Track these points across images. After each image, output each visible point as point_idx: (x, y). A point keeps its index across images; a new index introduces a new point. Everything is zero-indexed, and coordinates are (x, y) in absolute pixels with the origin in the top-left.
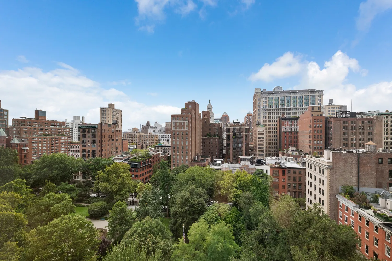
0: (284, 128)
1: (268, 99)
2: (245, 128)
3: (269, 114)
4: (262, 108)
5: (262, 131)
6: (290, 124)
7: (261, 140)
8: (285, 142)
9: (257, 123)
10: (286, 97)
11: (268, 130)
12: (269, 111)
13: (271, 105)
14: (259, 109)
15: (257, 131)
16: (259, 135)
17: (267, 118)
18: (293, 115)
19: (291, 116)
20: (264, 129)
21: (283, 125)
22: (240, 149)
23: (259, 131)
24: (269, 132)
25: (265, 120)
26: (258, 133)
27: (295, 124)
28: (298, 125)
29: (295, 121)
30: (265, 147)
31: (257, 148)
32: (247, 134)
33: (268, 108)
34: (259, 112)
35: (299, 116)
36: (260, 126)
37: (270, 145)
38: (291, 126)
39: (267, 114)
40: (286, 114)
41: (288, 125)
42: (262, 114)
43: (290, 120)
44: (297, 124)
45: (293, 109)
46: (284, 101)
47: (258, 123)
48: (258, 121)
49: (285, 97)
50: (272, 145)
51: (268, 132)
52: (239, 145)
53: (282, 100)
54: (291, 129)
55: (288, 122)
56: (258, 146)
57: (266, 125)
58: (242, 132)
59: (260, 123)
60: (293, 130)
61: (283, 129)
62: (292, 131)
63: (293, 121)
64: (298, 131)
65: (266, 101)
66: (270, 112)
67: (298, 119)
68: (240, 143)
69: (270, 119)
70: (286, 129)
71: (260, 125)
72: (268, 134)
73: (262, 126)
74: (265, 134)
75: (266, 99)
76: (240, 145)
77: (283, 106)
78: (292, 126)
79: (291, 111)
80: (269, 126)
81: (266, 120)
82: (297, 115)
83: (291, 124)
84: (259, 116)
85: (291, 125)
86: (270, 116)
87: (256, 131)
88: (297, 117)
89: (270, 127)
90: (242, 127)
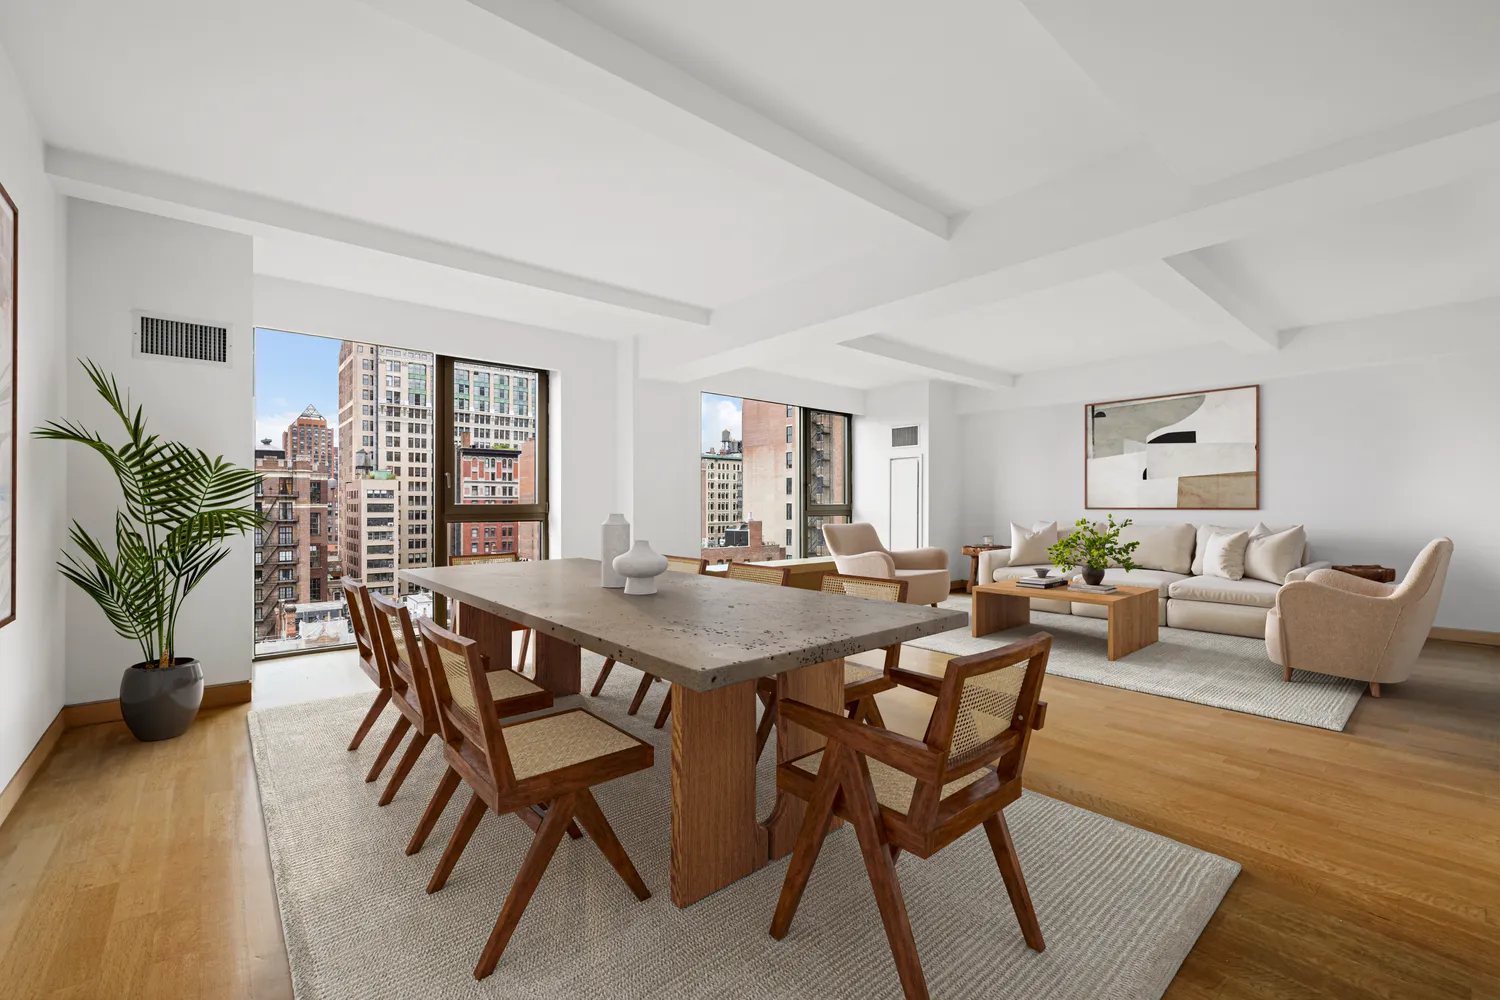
0: (470, 485)
1: (405, 371)
2: (313, 483)
3: (411, 430)
4: (383, 400)
5: (384, 496)
6: (491, 470)
7: (377, 533)
8: (472, 533)
9: (358, 460)
10: (476, 373)
11: (406, 493)
12: (411, 415)
13: (417, 396)
14: (369, 403)
15: (363, 495)
16: (369, 510)
17: (404, 442)
18: (499, 441)
19: (492, 442)
20: (392, 485)
21: (465, 475)
22: (286, 575)
23: (369, 496)
24: (411, 498)
25: (393, 449)
26: (364, 502)
27: (507, 471)
28: (516, 477)
29: (504, 462)
30: (395, 557)
31: (364, 564)
32: (318, 506)
33: (407, 403)
34: (368, 418)
35: (516, 446)
36: (372, 473)
37: (414, 550)
38: (493, 479)
39: (404, 428)
40: (476, 435)
41: (482, 476)
42: (382, 427)
43: (490, 458)
44: (511, 471)
45: (500, 420)
46: (467, 387)
47: (362, 463)
48: (362, 451)
49: (471, 374)
50: (421, 550)
51: (405, 500)
52: (282, 554)
53: (462, 383)
54: (493, 488)
55: (482, 464)
56: (365, 557)
57: (398, 471)
58: (295, 498)
59: (373, 463)
60: (499, 493)
61: (467, 489)
62: (497, 495)
63: (499, 460)
64: (514, 495)
65: (397, 374)
66: (414, 420)
67: (515, 454)
68: (287, 548)
69: (414, 450)
70: (475, 488)
71: (371, 468)
72: (407, 507)
73: (384, 475)
74: (396, 508)
75: (398, 369)
76: (285, 556)
77: (466, 405)
78: (497, 480)
79: (492, 426)
80: (411, 474)
81: (397, 449)
82: (512, 443)
83: (495, 470)
84: (369, 433)
85: (493, 475)
86: (414, 435)
87: (354, 495)
88: (512, 448)
89: (415, 479)
90: (299, 476)
